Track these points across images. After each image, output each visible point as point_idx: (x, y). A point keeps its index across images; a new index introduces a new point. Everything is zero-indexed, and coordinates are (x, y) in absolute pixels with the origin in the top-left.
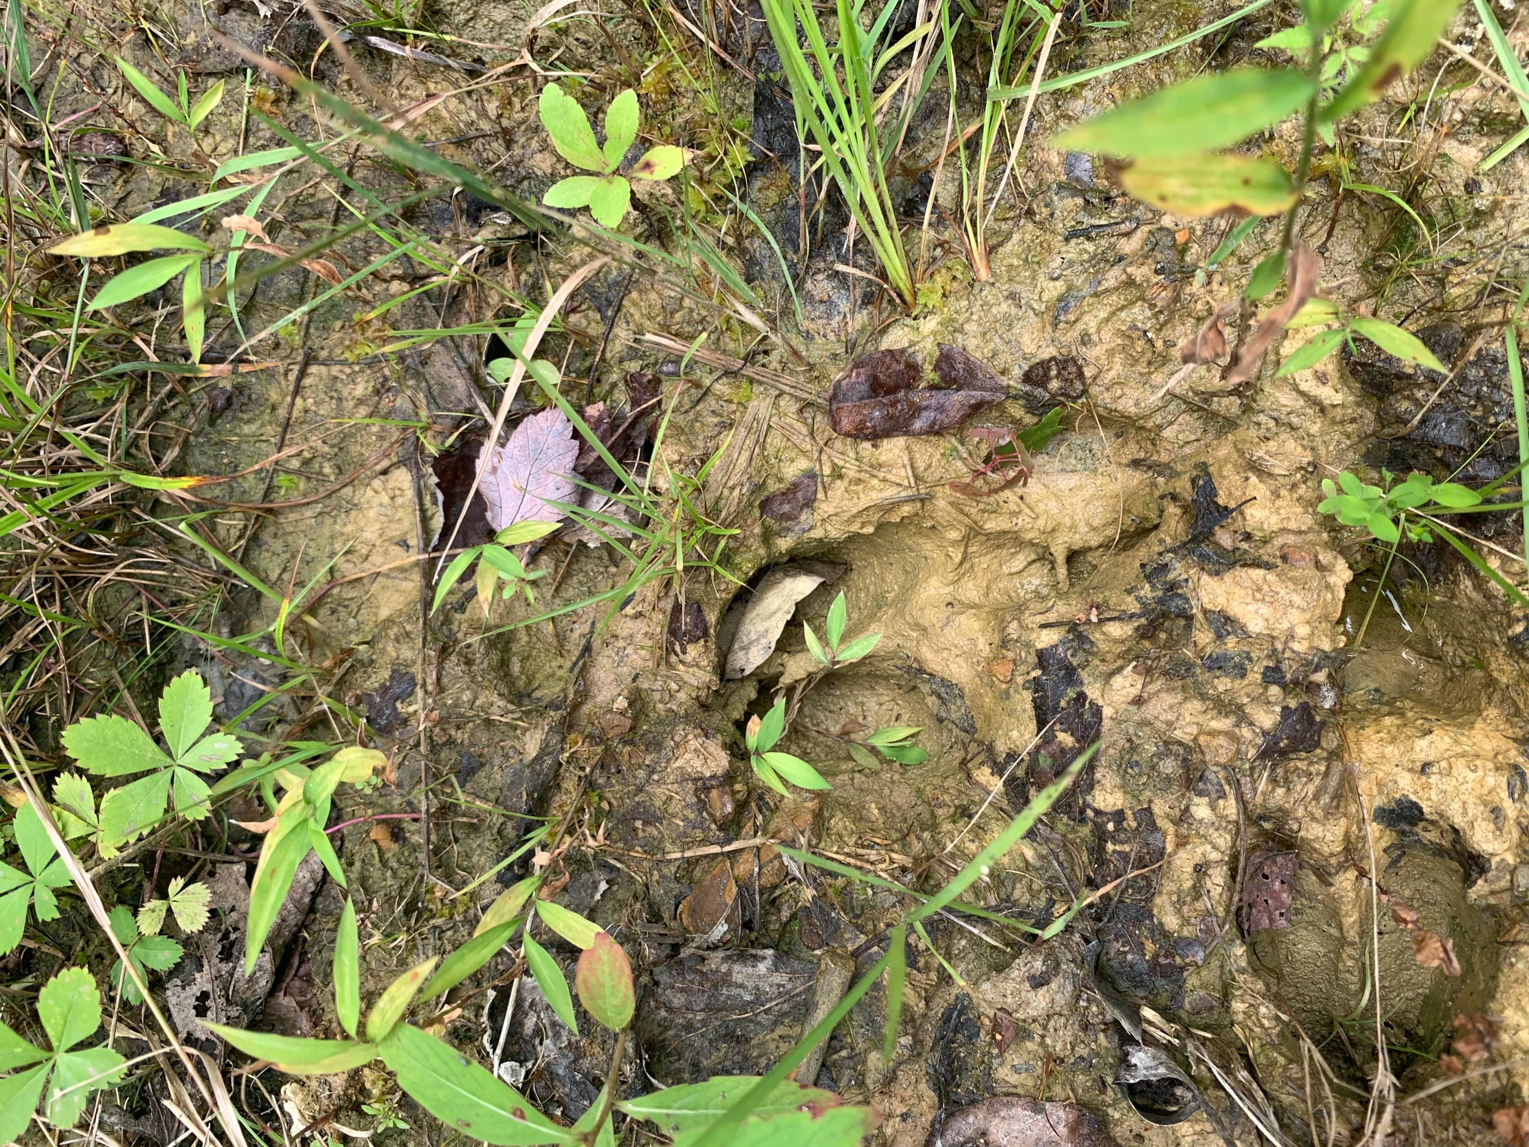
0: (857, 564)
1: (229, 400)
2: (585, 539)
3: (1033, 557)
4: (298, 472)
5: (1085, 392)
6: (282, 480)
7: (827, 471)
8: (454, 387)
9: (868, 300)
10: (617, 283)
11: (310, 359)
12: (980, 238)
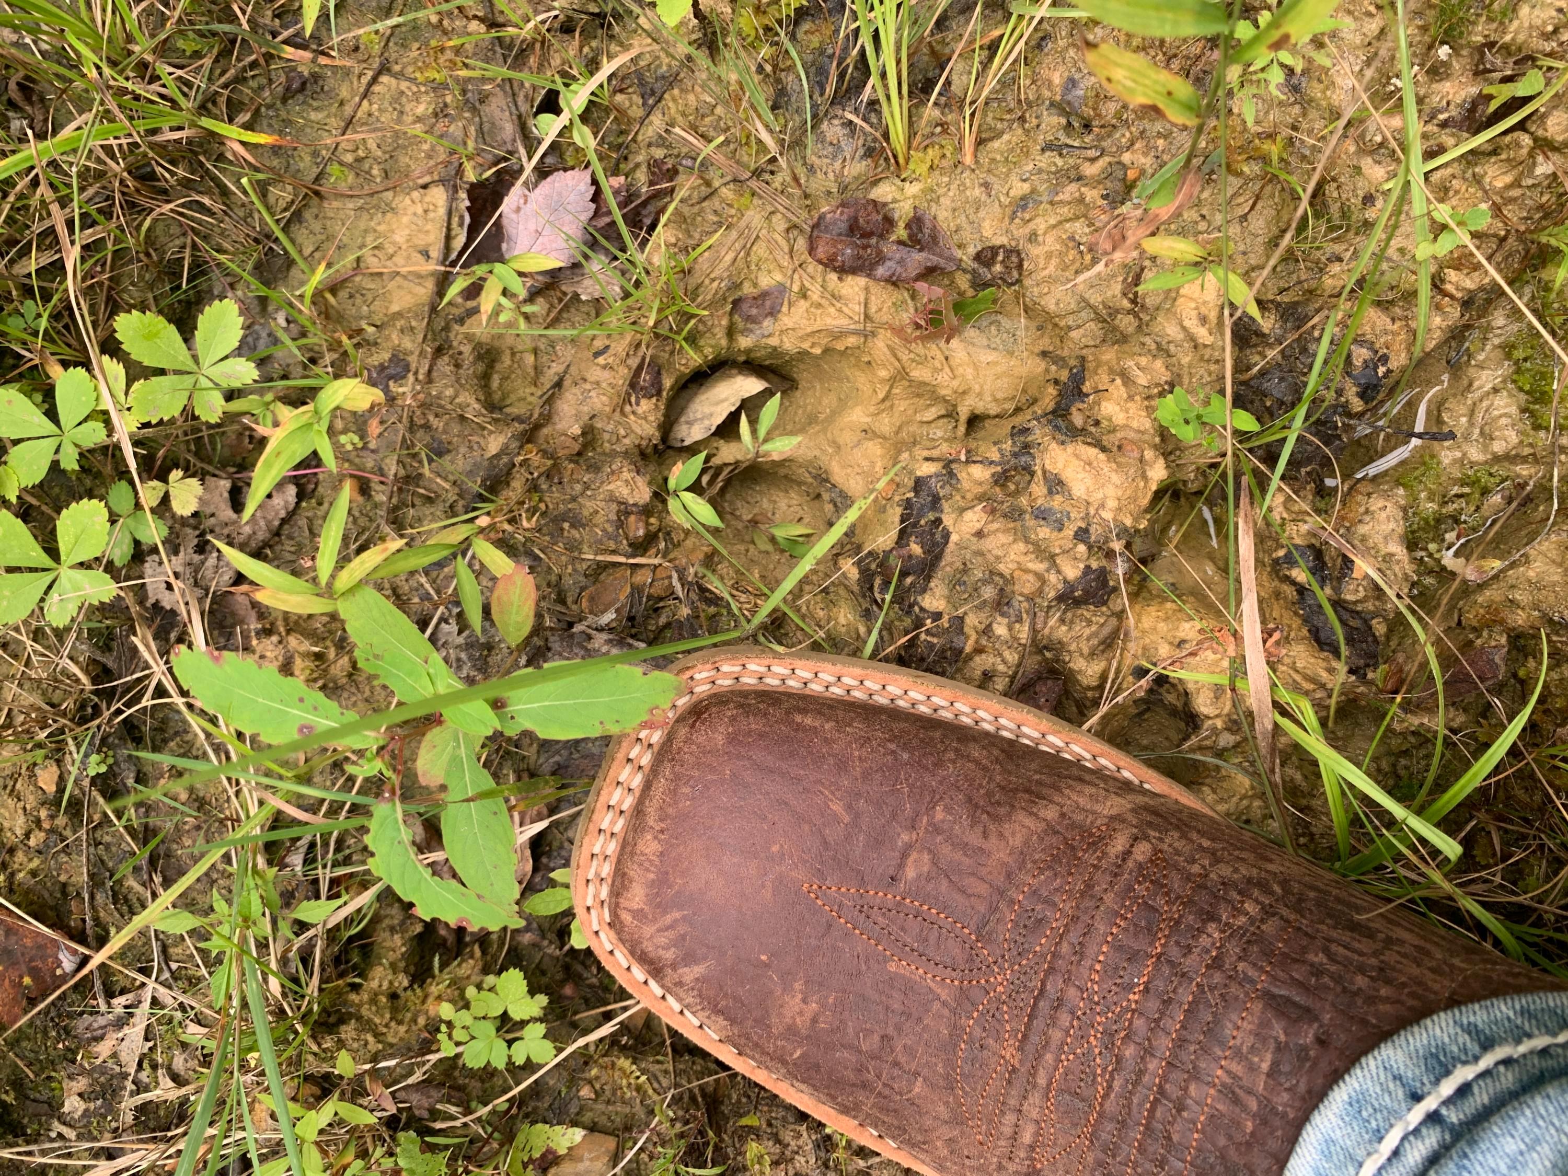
0: (803, 384)
1: (304, 84)
2: (579, 291)
3: (943, 412)
4: (350, 166)
5: (1018, 281)
6: (334, 169)
7: (796, 288)
8: (502, 129)
9: (870, 153)
10: (663, 77)
11: (384, 69)
12: (975, 128)
